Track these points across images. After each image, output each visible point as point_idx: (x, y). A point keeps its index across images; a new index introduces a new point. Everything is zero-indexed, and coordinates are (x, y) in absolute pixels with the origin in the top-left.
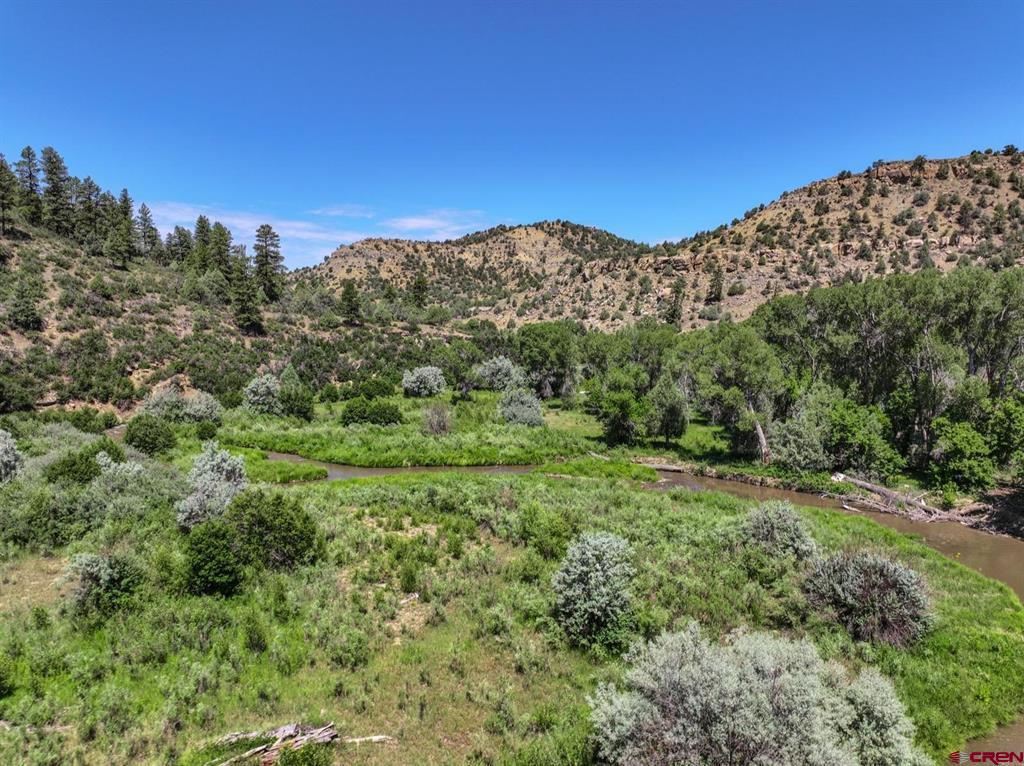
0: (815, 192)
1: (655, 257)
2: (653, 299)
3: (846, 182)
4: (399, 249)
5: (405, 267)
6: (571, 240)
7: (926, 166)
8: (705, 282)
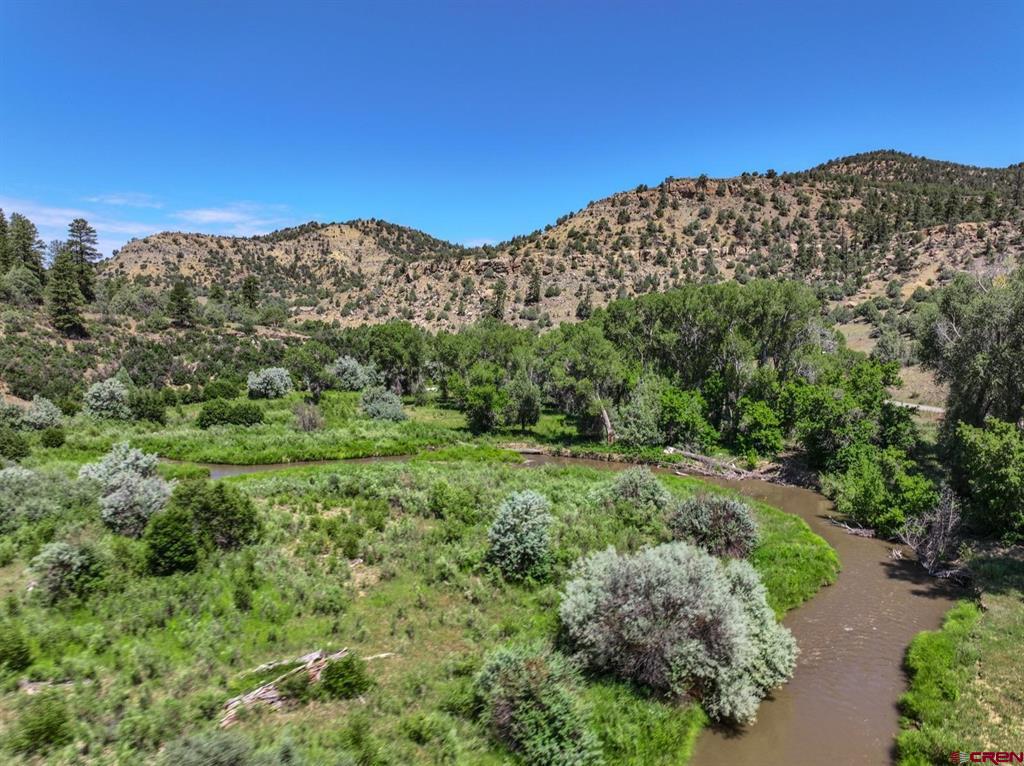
0: (618, 203)
1: (476, 259)
2: (476, 300)
3: (644, 195)
4: (201, 245)
5: (209, 263)
6: (387, 240)
7: (708, 184)
8: (524, 285)
